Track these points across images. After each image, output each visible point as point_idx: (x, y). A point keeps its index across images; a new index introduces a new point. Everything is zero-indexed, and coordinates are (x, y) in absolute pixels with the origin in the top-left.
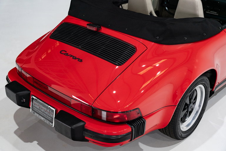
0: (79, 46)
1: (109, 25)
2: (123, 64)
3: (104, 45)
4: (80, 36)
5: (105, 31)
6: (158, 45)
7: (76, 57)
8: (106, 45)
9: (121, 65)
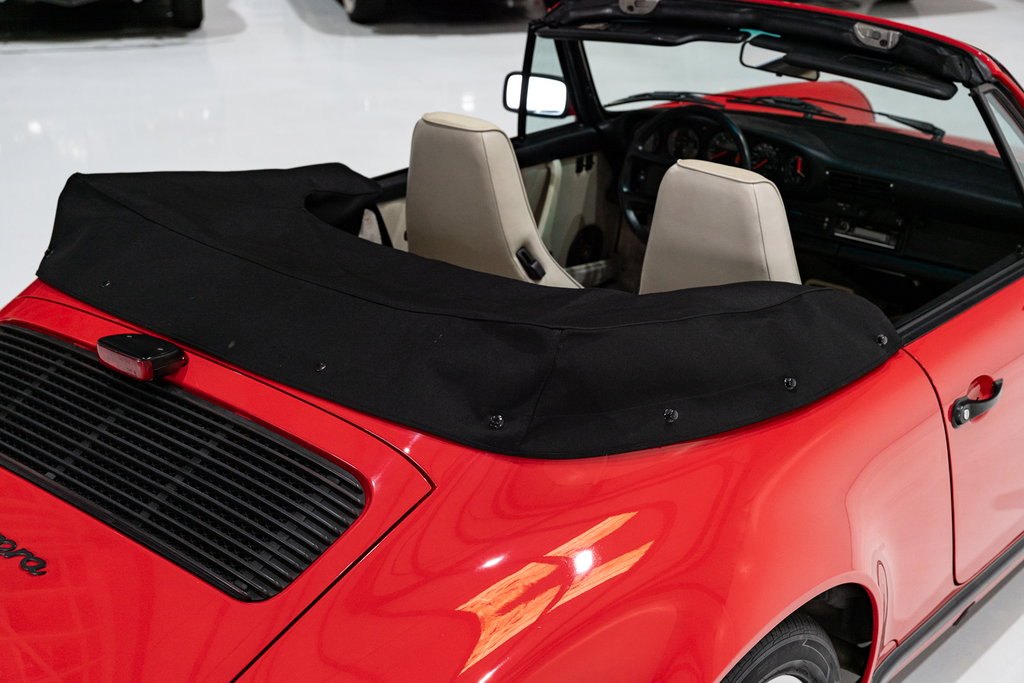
0: (44, 471)
1: (231, 345)
2: (279, 590)
3: (181, 464)
4: (64, 407)
5: (205, 376)
6: (517, 466)
7: (14, 543)
8: (197, 471)
9: (268, 598)
